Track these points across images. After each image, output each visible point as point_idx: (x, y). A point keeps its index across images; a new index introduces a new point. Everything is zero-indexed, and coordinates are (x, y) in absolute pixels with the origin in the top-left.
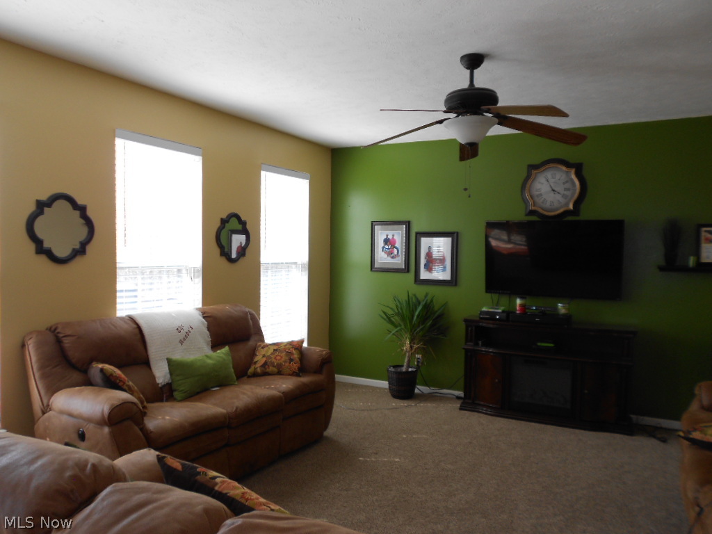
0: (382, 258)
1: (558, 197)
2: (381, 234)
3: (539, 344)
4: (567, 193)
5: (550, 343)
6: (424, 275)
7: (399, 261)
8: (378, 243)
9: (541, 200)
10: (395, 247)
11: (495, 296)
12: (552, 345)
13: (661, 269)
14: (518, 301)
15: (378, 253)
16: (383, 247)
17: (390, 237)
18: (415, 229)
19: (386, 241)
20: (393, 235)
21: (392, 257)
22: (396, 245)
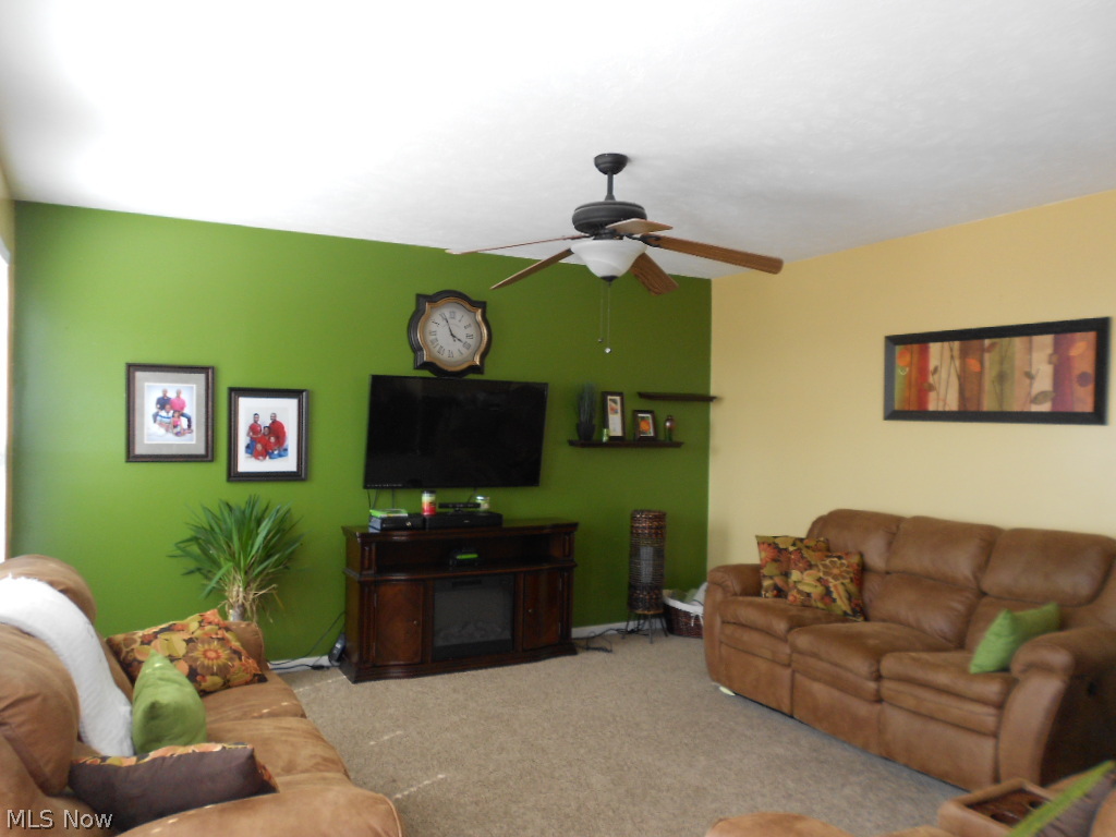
0: (154, 435)
1: (459, 345)
2: (151, 389)
3: (459, 557)
4: (469, 341)
5: (471, 553)
6: (246, 464)
7: (193, 442)
8: (143, 406)
9: (438, 348)
10: (183, 415)
11: (373, 492)
12: (474, 556)
13: (572, 443)
14: (426, 499)
15: (142, 424)
16: (155, 416)
17: (172, 395)
18: (226, 381)
19: (163, 403)
20: (179, 393)
21: (177, 434)
22: (186, 411)
